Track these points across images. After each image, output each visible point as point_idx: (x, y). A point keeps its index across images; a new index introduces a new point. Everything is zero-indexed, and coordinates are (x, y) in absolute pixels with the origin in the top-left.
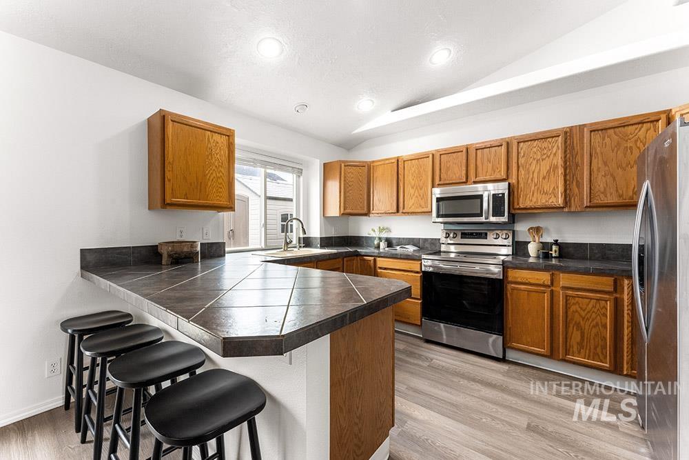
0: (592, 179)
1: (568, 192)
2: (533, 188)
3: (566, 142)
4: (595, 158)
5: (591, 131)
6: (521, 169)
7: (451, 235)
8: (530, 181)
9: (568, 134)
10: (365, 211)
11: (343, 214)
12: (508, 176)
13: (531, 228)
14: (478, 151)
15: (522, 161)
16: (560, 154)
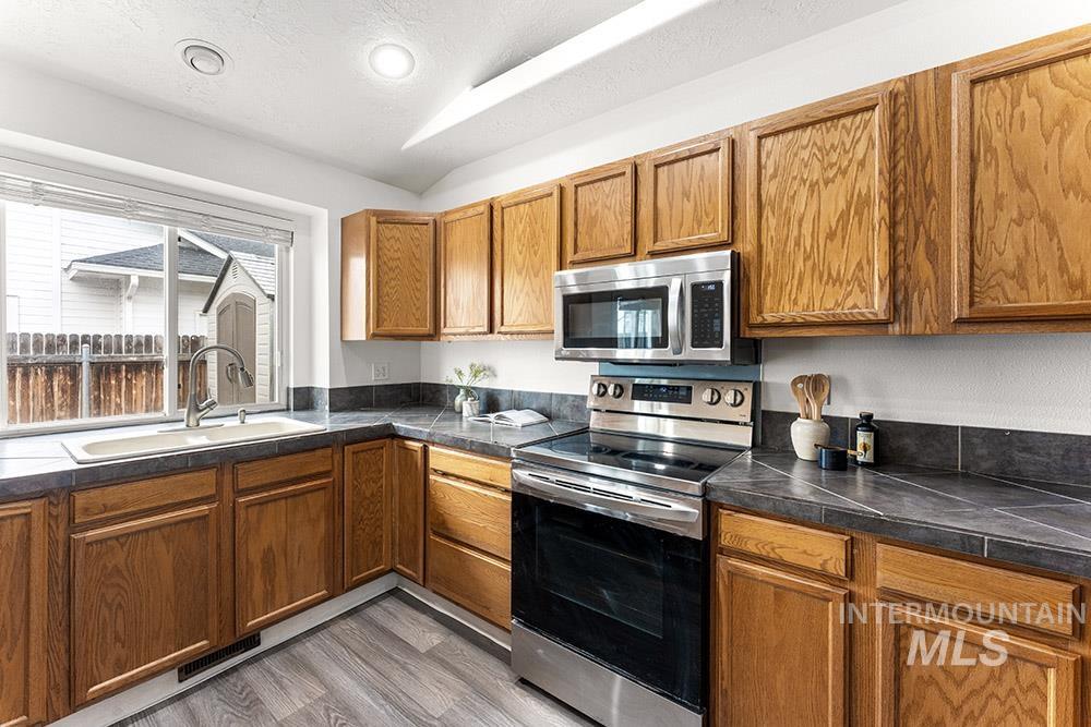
0: (978, 231)
1: (901, 274)
2: (800, 265)
3: (893, 125)
4: (988, 165)
5: (974, 82)
6: (767, 211)
7: (611, 390)
8: (791, 243)
9: (901, 100)
10: (428, 328)
11: (374, 335)
12: (733, 233)
13: (801, 379)
14: (660, 170)
15: (770, 189)
16: (876, 161)
